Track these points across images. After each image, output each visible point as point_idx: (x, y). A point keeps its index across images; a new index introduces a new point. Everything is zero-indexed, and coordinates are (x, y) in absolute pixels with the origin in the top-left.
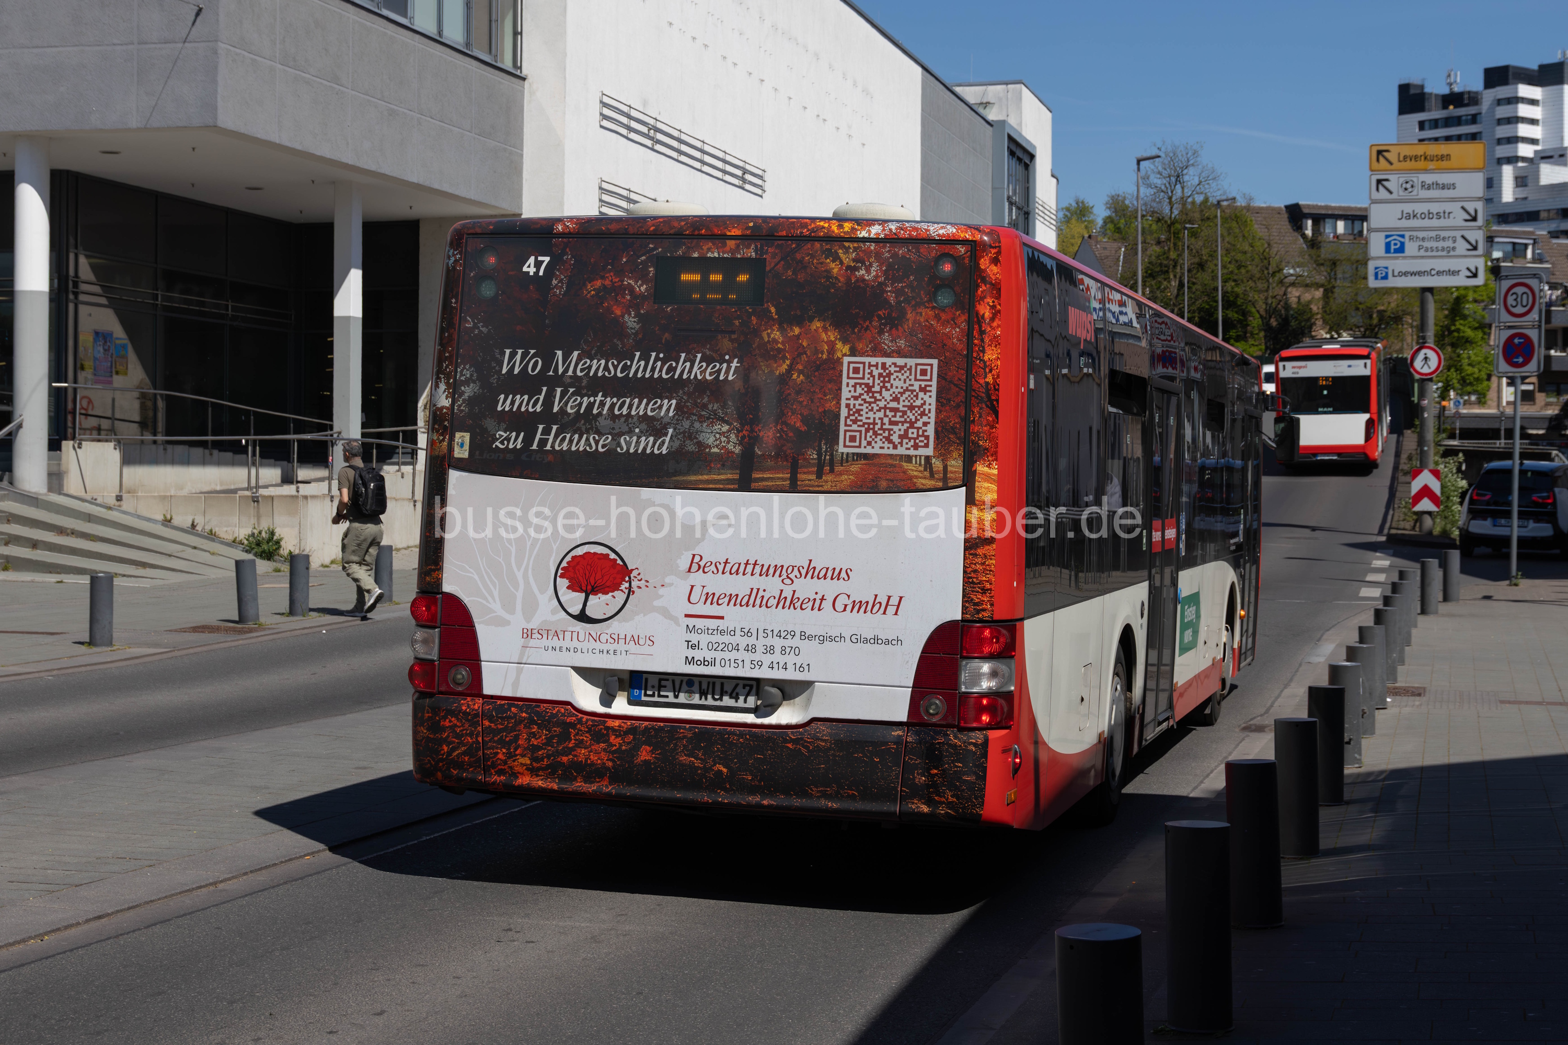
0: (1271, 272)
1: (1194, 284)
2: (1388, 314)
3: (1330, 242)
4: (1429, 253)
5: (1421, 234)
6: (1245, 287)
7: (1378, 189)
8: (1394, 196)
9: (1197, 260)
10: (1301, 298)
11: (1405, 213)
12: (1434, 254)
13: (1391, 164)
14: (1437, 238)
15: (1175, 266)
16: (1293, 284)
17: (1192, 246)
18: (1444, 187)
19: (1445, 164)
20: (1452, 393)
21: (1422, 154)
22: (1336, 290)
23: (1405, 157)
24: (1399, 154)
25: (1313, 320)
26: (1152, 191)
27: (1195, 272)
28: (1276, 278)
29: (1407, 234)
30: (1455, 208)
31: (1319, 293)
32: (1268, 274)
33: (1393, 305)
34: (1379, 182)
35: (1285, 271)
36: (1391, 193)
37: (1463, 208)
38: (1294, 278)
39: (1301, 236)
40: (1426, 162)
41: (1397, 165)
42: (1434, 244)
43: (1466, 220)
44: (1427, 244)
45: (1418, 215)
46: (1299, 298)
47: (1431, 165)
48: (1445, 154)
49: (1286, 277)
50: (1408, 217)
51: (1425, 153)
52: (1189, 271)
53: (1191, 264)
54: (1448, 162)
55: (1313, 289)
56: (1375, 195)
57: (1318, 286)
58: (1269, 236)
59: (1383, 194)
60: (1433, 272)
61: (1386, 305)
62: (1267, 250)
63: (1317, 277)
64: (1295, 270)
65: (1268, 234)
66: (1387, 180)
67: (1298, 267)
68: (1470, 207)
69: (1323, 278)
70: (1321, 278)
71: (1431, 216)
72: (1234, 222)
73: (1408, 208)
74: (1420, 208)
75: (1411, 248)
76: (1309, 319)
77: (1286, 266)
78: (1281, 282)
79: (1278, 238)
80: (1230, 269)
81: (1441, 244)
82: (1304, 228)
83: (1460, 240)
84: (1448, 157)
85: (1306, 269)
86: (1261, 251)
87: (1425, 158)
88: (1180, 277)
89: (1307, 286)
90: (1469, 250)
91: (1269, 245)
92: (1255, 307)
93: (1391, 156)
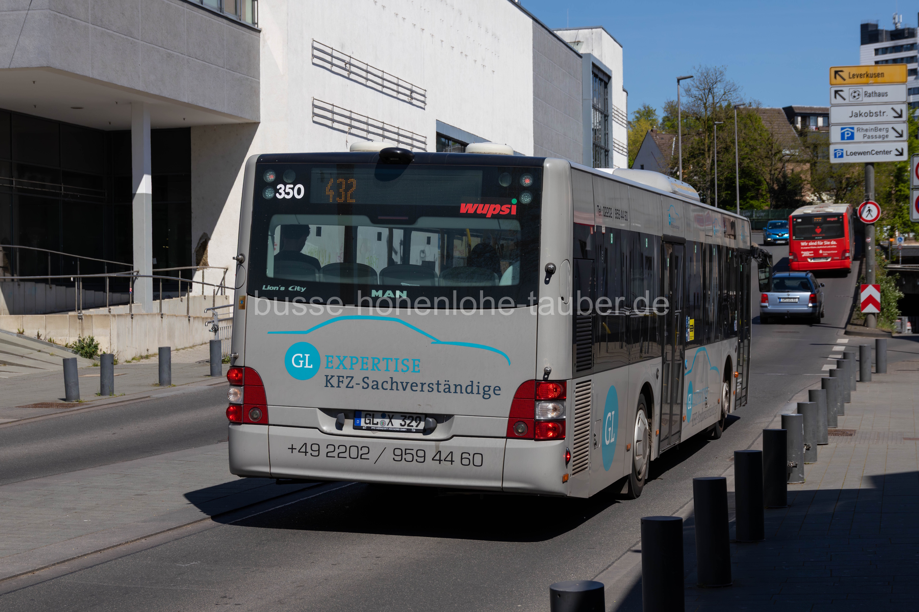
0: (773, 152)
1: (722, 161)
2: (852, 180)
3: (813, 132)
4: (870, 139)
5: (865, 127)
6: (756, 163)
7: (835, 97)
8: (847, 101)
9: (723, 145)
10: (794, 170)
11: (854, 113)
12: (874, 140)
13: (844, 80)
14: (876, 130)
15: (709, 150)
16: (788, 161)
17: (720, 136)
18: (879, 95)
19: (880, 79)
20: (897, 233)
21: (865, 73)
22: (816, 164)
23: (854, 75)
24: (849, 73)
25: (802, 185)
26: (691, 100)
27: (722, 153)
28: (777, 157)
29: (856, 127)
30: (887, 108)
31: (808, 166)
32: (772, 154)
33: (856, 174)
34: (836, 92)
35: (783, 152)
36: (844, 99)
37: (892, 109)
38: (789, 157)
39: (794, 127)
40: (867, 78)
41: (848, 81)
42: (874, 133)
43: (895, 117)
44: (868, 133)
45: (863, 114)
46: (793, 170)
47: (871, 80)
48: (880, 73)
49: (784, 156)
50: (856, 115)
51: (867, 72)
52: (718, 153)
53: (720, 148)
54: (882, 78)
55: (802, 164)
56: (834, 101)
57: (805, 162)
58: (772, 128)
59: (839, 100)
60: (873, 152)
61: (851, 174)
62: (771, 138)
63: (804, 156)
64: (790, 151)
65: (771, 127)
66: (842, 91)
67: (792, 149)
68: (898, 108)
69: (809, 156)
70: (806, 157)
71: (871, 114)
72: (748, 119)
73: (856, 109)
74: (864, 109)
75: (858, 136)
76: (800, 185)
77: (784, 149)
78: (780, 160)
79: (777, 130)
80: (746, 152)
81: (878, 133)
82: (795, 122)
83: (891, 131)
84: (882, 75)
85: (797, 150)
86: (767, 139)
87: (867, 76)
88: (713, 157)
89: (797, 162)
90: (897, 137)
91: (772, 134)
92: (763, 177)
93: (845, 75)
